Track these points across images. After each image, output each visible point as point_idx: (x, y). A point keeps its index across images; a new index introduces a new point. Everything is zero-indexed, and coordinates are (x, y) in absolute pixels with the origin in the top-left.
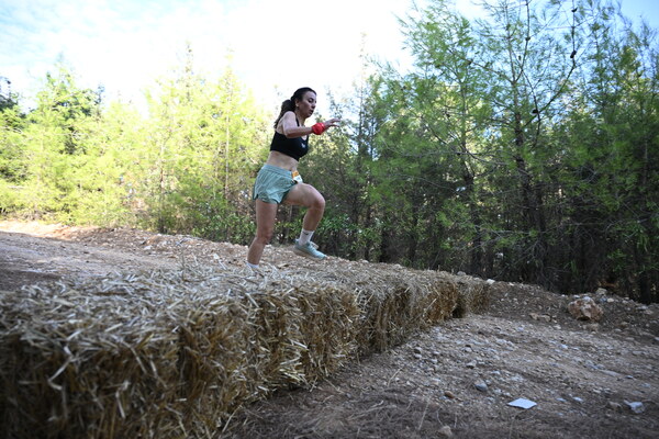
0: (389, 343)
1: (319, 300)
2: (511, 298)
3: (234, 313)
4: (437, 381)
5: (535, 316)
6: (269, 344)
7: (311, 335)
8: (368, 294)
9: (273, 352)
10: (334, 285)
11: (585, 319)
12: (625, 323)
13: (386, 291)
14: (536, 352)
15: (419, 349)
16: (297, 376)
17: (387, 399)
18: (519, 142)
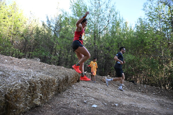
0: (62, 91)
1: (46, 81)
3: (22, 88)
4: (75, 101)
6: (31, 95)
7: (43, 91)
8: (59, 78)
9: (32, 97)
10: (50, 77)
12: (112, 83)
13: (63, 77)
14: (96, 91)
15: (70, 92)
16: (38, 103)
17: (63, 107)
18: (95, 39)
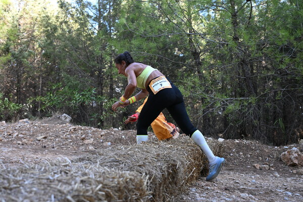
1: (119, 190)
2: (238, 152)
5: (258, 166)
11: (294, 165)
13: (161, 169)
